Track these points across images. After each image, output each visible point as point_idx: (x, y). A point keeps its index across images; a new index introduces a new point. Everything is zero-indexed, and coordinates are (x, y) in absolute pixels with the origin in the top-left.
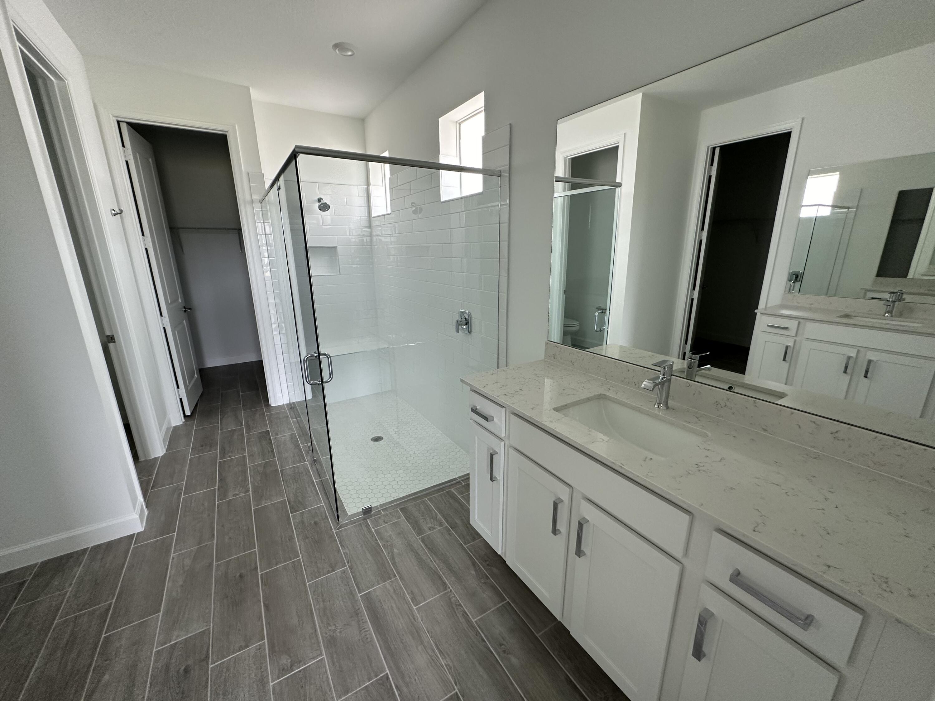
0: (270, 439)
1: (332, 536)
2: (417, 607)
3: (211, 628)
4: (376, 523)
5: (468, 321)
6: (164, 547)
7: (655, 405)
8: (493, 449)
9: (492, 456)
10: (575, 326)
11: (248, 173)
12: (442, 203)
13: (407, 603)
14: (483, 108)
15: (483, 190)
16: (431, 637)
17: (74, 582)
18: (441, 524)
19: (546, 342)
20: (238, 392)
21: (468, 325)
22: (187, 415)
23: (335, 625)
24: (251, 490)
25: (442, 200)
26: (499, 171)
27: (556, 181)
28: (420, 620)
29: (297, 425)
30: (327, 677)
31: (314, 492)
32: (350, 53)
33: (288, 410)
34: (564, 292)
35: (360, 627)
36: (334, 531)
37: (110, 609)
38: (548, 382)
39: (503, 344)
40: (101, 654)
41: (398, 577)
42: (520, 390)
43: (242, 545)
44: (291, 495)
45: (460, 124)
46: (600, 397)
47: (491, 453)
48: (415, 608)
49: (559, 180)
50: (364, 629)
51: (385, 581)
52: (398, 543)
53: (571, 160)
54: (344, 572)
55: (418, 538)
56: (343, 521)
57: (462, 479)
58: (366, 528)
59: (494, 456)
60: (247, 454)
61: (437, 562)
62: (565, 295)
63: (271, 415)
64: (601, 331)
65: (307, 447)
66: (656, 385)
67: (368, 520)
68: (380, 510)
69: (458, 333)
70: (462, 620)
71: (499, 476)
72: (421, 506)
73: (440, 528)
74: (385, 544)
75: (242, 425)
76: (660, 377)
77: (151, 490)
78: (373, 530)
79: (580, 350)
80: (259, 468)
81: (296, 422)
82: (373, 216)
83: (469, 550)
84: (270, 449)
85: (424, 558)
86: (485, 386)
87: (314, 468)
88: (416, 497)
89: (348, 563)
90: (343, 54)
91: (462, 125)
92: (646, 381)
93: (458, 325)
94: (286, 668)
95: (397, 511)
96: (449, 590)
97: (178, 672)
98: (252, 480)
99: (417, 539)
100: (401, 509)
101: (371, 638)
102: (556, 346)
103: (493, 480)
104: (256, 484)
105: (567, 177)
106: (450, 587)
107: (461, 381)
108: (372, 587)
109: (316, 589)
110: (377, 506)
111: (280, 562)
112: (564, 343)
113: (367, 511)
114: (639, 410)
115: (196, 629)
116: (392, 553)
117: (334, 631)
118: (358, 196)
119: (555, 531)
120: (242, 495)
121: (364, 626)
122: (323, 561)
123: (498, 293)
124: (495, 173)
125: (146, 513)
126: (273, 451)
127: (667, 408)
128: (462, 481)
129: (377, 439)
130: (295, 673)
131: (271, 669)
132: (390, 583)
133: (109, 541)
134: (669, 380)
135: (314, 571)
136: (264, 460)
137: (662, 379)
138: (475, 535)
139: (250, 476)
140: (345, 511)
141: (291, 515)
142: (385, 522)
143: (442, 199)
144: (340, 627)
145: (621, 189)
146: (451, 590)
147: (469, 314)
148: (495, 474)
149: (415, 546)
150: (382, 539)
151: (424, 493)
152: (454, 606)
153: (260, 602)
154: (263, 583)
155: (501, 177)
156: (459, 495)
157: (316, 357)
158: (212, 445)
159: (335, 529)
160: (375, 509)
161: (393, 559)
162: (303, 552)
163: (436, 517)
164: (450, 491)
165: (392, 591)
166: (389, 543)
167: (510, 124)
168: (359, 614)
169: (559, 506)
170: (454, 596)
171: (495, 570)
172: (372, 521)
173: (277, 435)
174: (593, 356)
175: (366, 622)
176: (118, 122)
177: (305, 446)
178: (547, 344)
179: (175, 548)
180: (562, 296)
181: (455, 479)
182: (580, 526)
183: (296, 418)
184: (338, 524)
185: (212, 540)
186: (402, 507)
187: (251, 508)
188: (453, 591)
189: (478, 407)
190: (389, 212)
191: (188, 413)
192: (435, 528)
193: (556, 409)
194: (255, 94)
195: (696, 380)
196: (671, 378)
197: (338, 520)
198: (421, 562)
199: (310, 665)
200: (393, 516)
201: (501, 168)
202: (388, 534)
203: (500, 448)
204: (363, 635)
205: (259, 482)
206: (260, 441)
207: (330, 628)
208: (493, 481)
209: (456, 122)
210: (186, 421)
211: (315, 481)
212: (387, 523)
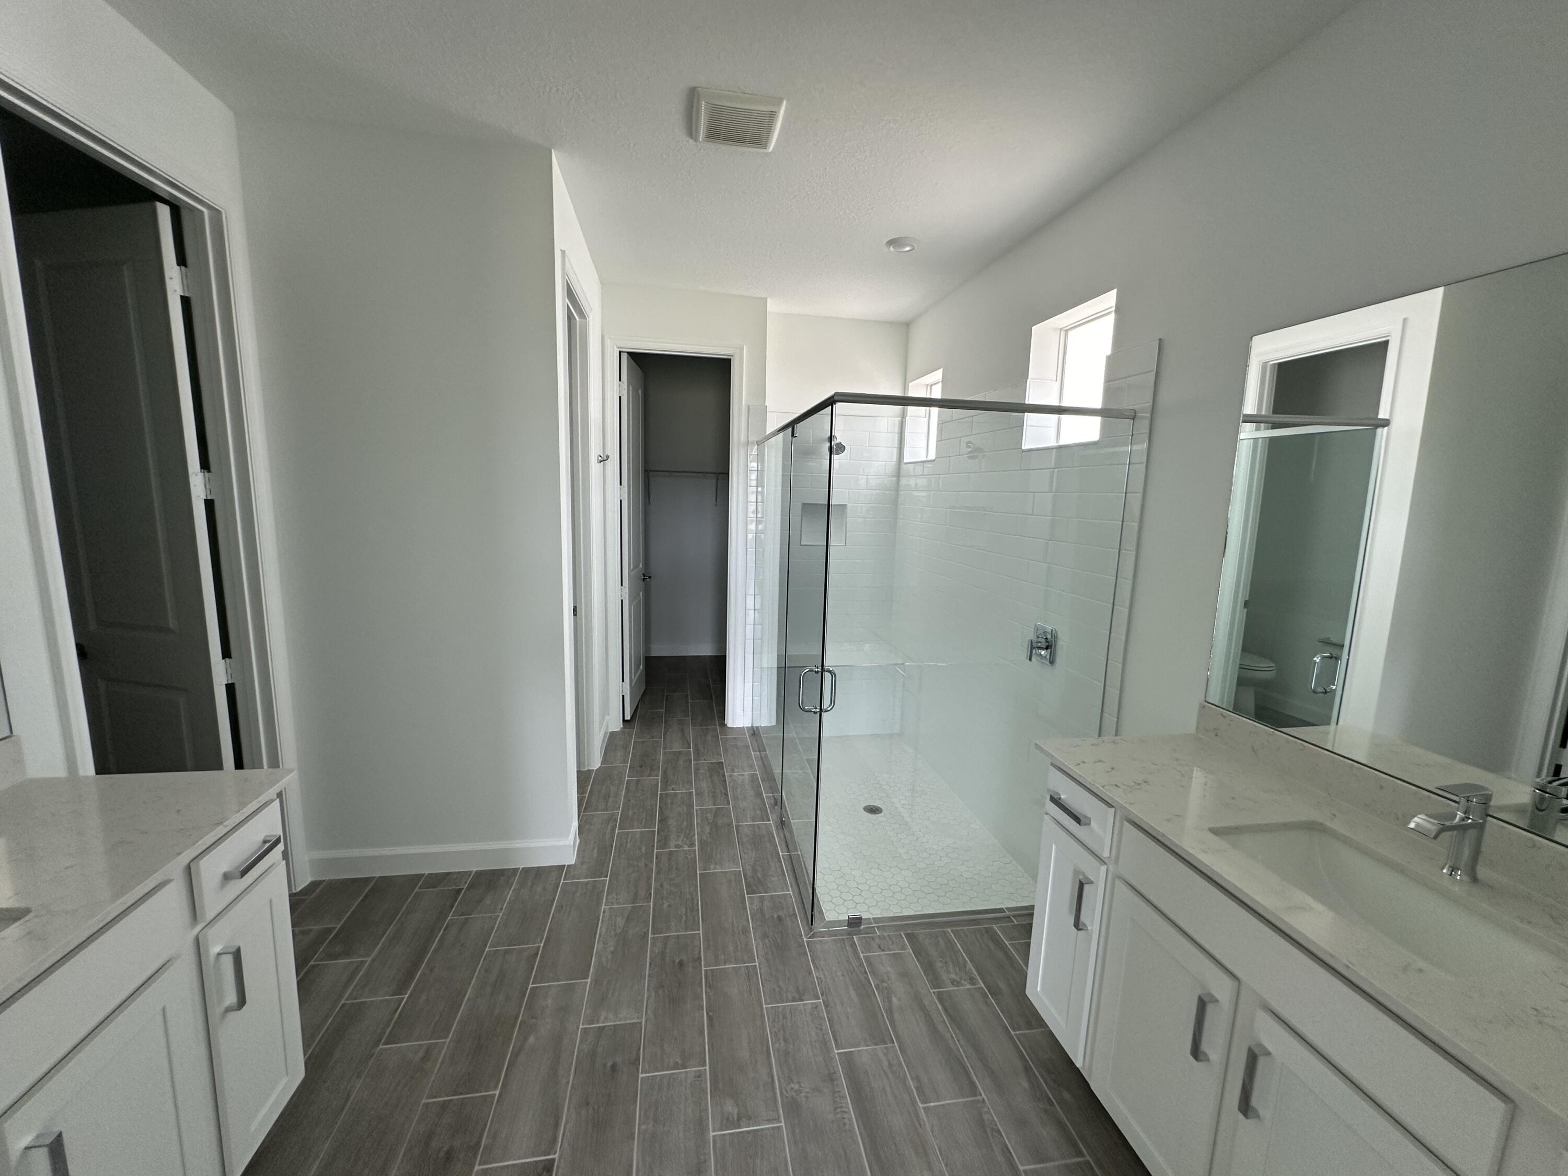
0: (724, 776)
1: (801, 945)
2: (925, 1105)
3: (643, 1023)
4: (868, 948)
5: (1050, 644)
6: (595, 894)
7: (1443, 868)
8: (1083, 874)
9: (1081, 886)
10: (1265, 670)
11: (749, 406)
12: (1023, 451)
13: (909, 1092)
14: (1113, 309)
15: (1100, 438)
16: (946, 1165)
17: (504, 907)
18: (972, 981)
19: (1200, 703)
20: (687, 696)
21: (1049, 650)
22: (626, 719)
23: (799, 1083)
24: (696, 843)
25: (1023, 448)
26: (1133, 411)
27: (1243, 422)
28: (929, 1129)
29: (760, 762)
30: (786, 1157)
31: (779, 870)
32: (908, 249)
33: (750, 737)
34: (1245, 604)
35: (835, 1102)
36: (805, 939)
37: (538, 954)
38: (1198, 777)
39: (1113, 693)
40: (530, 1007)
41: (896, 1044)
42: (1145, 782)
43: (683, 921)
44: (748, 867)
45: (1067, 331)
46: (1311, 827)
47: (1080, 881)
48: (921, 1105)
49: (1248, 419)
50: (841, 1107)
51: (876, 1044)
52: (900, 990)
53: (1276, 367)
54: (816, 1008)
55: (932, 991)
56: (819, 928)
57: (1015, 913)
58: (851, 950)
59: (1086, 887)
60: (694, 791)
61: (963, 1042)
62: (1245, 610)
63: (727, 739)
64: (1326, 692)
65: (772, 798)
66: (1444, 829)
67: (854, 937)
68: (874, 927)
69: (1030, 660)
70: (1000, 1158)
71: (1092, 922)
72: (940, 939)
73: (969, 987)
74: (879, 984)
75: (690, 748)
76: (1458, 816)
77: (584, 812)
78: (861, 955)
79: (1272, 730)
80: (709, 815)
81: (759, 756)
82: (905, 461)
83: (1020, 1041)
84: (723, 791)
85: (940, 1028)
86: (1079, 764)
87: (782, 835)
88: (933, 922)
89: (822, 994)
90: (899, 250)
91: (1070, 333)
92: (1424, 817)
93: (1032, 648)
94: (731, 1119)
95: (901, 936)
96: (979, 1097)
97: (605, 1065)
98: (699, 829)
99: (930, 992)
100: (907, 935)
101: (850, 1125)
102: (1222, 715)
103: (1080, 927)
104: (704, 837)
105: (1263, 413)
106: (983, 1094)
107: (1036, 747)
108: (857, 1046)
109: (777, 1019)
110: (870, 919)
111: (730, 961)
112: (1237, 708)
113: (854, 922)
114: (1401, 870)
115: (626, 1017)
116: (890, 1001)
117: (799, 1092)
118: (888, 432)
119: (1196, 1052)
120: (686, 848)
121: (841, 1103)
122: (787, 979)
123: (1111, 606)
124: (1125, 413)
125: (578, 841)
126: (726, 795)
127: (1474, 879)
128: (1014, 916)
129: (873, 810)
130: (742, 1132)
131: (712, 1111)
132: (885, 1050)
133: (539, 867)
134: (1481, 827)
135: (774, 990)
136: (714, 805)
137: (1463, 819)
138: (1033, 1018)
139: (697, 823)
140: (821, 912)
141: (746, 896)
142: (880, 948)
143: (1025, 446)
144: (807, 1090)
145: (1389, 429)
146: (984, 1099)
147: (1054, 632)
148: (1083, 918)
149: (926, 1003)
150: (874, 973)
151: (944, 919)
152: (988, 1130)
153: (703, 1010)
154: (708, 984)
155: (1135, 420)
156: (1007, 941)
157: (817, 672)
158: (653, 769)
159: (806, 936)
160: (866, 922)
161: (890, 1011)
162: (760, 957)
163: (965, 967)
164: (990, 928)
165: (886, 1063)
166: (886, 984)
167: (1160, 340)
168: (834, 1080)
169: (1210, 1008)
170: (989, 1112)
171: (1066, 1096)
172: (859, 939)
173: (734, 772)
174: (1302, 748)
175: (845, 1097)
176: (620, 352)
177: (770, 796)
178: (1204, 707)
179: (607, 899)
180: (1241, 613)
181: (1001, 910)
182: (1252, 1059)
183: (760, 752)
184: (811, 930)
185: (648, 902)
186: (908, 932)
187: (696, 872)
188: (987, 1101)
189: (1062, 797)
190: (932, 456)
191: (628, 717)
192: (963, 985)
193: (1215, 831)
194: (772, 306)
195: (1556, 839)
196: (1485, 821)
197: (812, 924)
198: (934, 1031)
199: (762, 1129)
200: (893, 943)
201: (1136, 406)
202: (885, 970)
203: (1099, 875)
204: (839, 1116)
205: (708, 836)
206: (711, 776)
207: (792, 1085)
208: (1080, 929)
209: (1061, 329)
210: (624, 727)
211: (781, 854)
212: (883, 950)
